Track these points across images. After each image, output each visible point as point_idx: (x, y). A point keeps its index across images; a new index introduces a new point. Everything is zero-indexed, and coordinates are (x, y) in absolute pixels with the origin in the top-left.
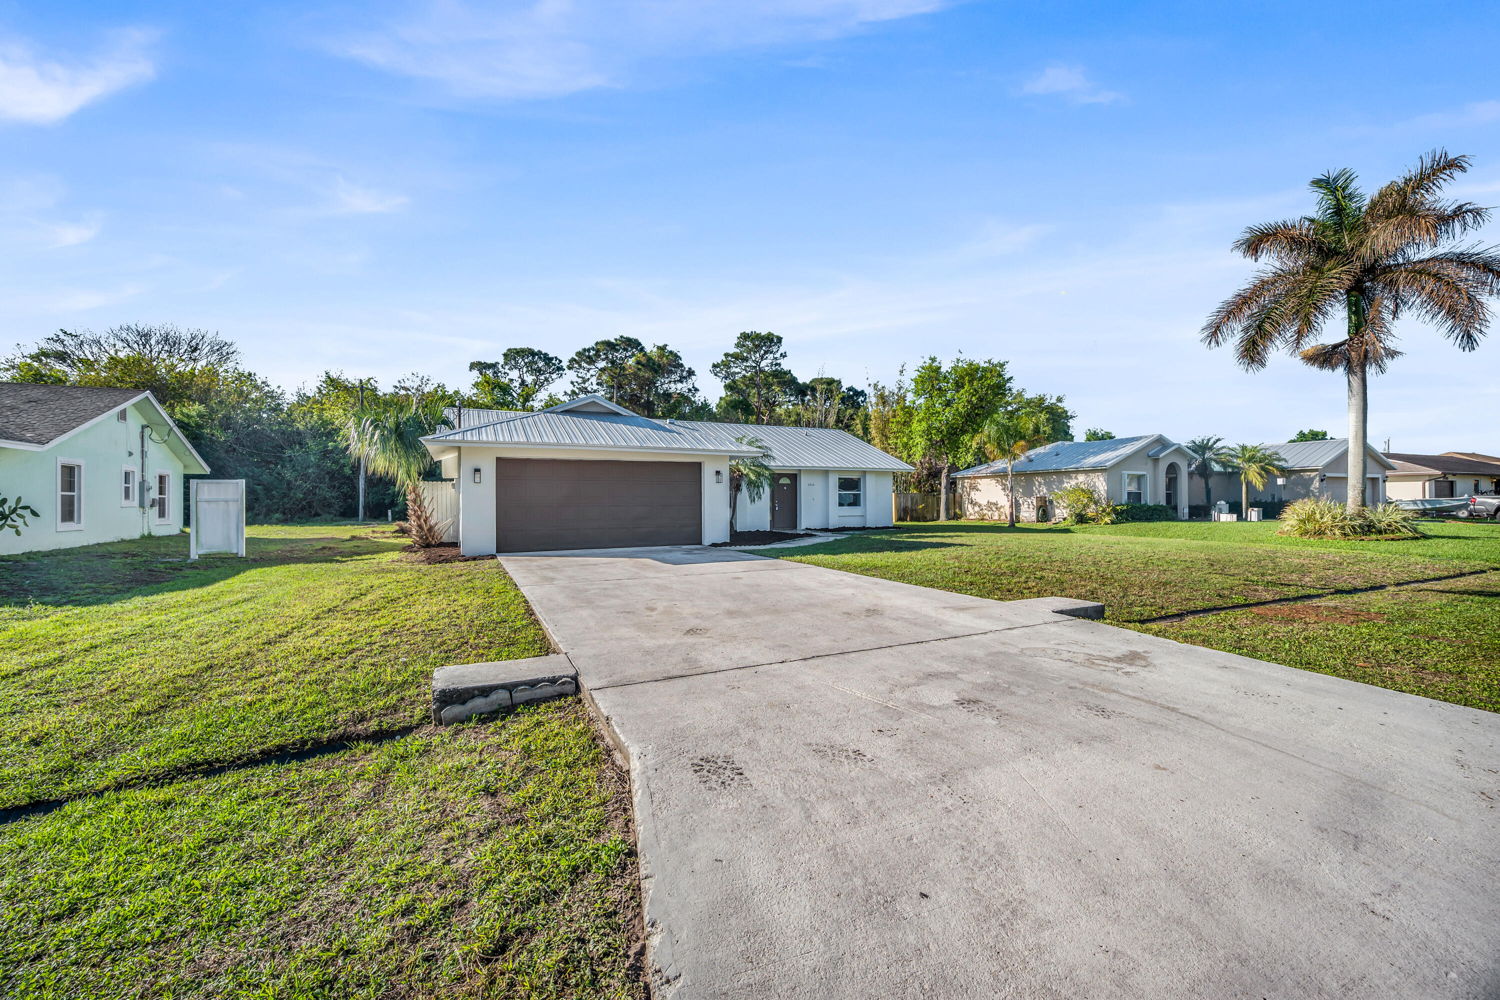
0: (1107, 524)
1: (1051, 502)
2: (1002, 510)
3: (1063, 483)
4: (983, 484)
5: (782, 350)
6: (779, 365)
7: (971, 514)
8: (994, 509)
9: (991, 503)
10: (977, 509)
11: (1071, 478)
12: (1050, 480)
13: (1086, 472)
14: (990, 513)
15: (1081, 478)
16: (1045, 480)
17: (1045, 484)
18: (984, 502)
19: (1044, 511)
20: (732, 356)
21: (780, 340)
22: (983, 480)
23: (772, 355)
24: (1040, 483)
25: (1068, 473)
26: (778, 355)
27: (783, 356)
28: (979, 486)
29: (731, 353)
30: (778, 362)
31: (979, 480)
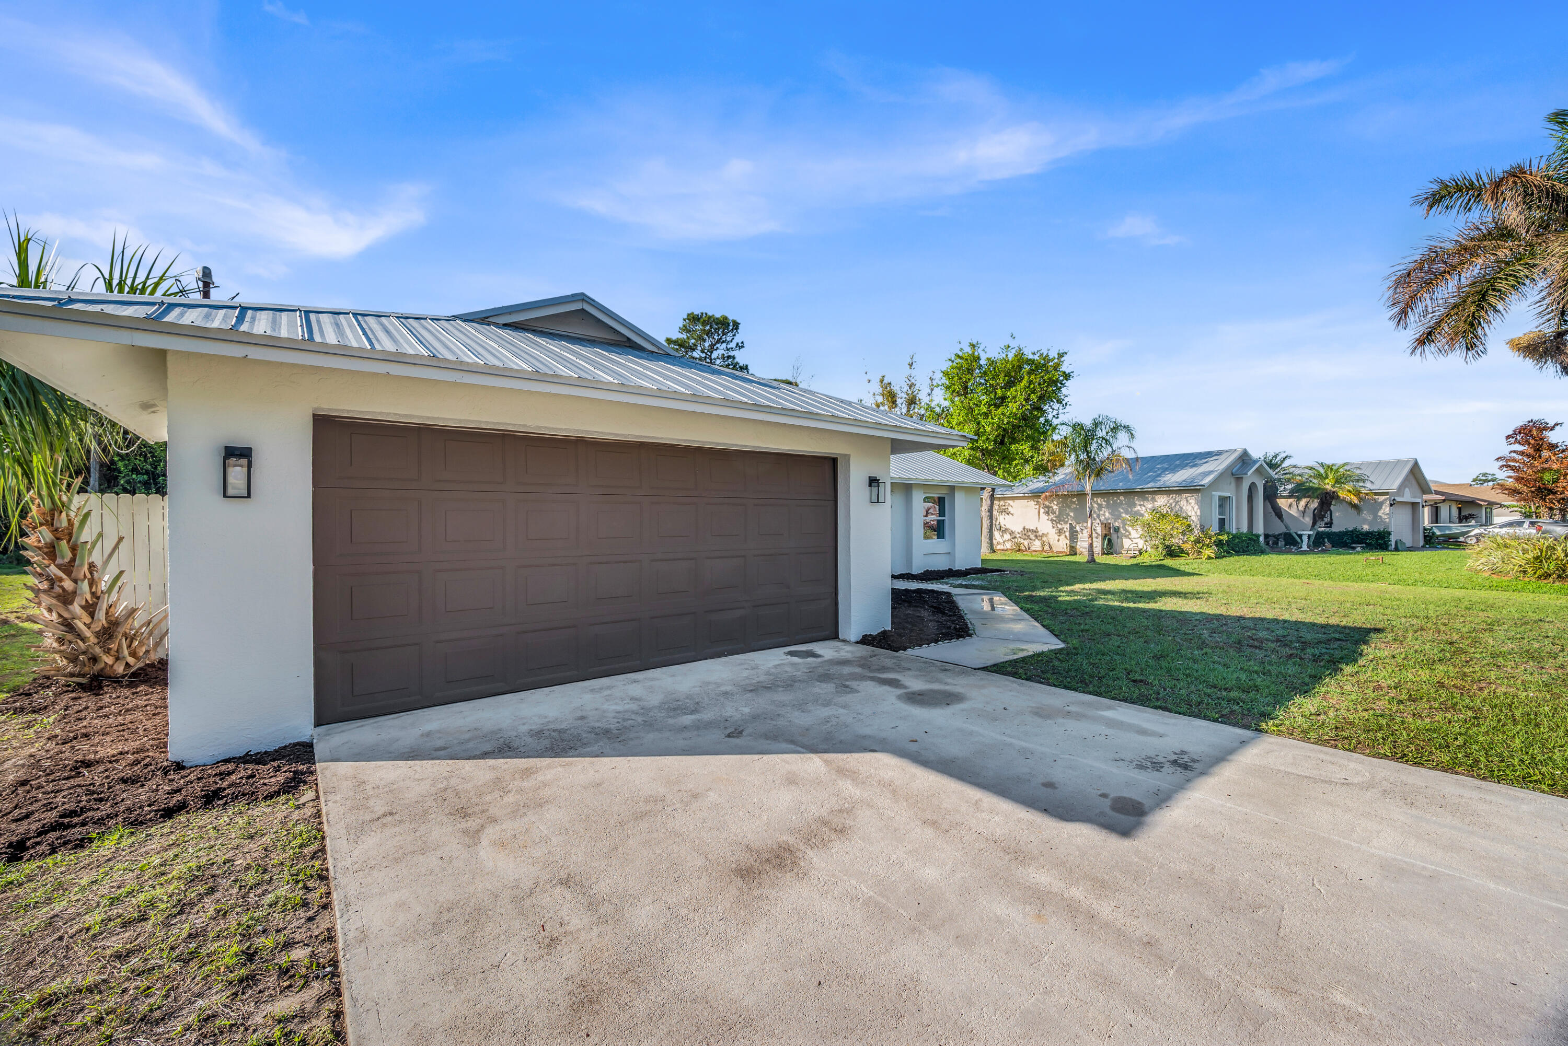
0: (1209, 558)
1: (1117, 530)
2: (1044, 539)
3: (1135, 505)
4: (1016, 507)
5: (738, 339)
6: (734, 358)
7: (998, 544)
8: (1032, 537)
9: (1029, 530)
10: (1007, 536)
11: (1147, 499)
12: (1115, 502)
13: (1168, 491)
14: (1026, 543)
15: (1161, 500)
16: (1108, 502)
17: (1108, 506)
18: (1017, 529)
19: (1109, 540)
20: (675, 342)
21: (736, 325)
22: (1017, 501)
23: (724, 345)
24: (1100, 507)
25: (1143, 494)
26: (733, 345)
27: (740, 346)
28: (1010, 509)
29: (674, 338)
30: (731, 353)
31: (1010, 502)
